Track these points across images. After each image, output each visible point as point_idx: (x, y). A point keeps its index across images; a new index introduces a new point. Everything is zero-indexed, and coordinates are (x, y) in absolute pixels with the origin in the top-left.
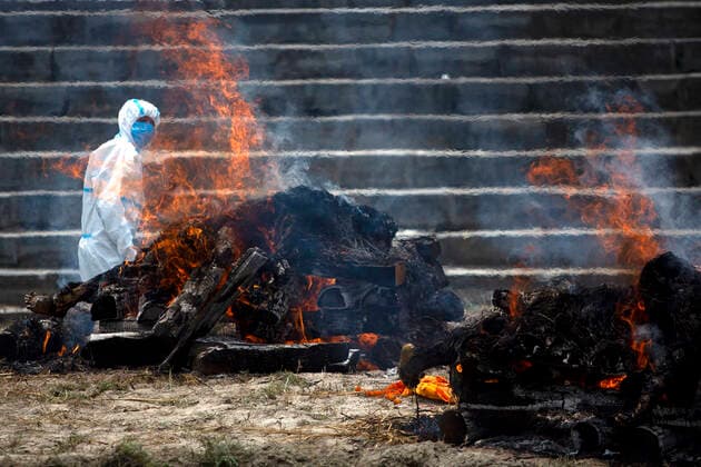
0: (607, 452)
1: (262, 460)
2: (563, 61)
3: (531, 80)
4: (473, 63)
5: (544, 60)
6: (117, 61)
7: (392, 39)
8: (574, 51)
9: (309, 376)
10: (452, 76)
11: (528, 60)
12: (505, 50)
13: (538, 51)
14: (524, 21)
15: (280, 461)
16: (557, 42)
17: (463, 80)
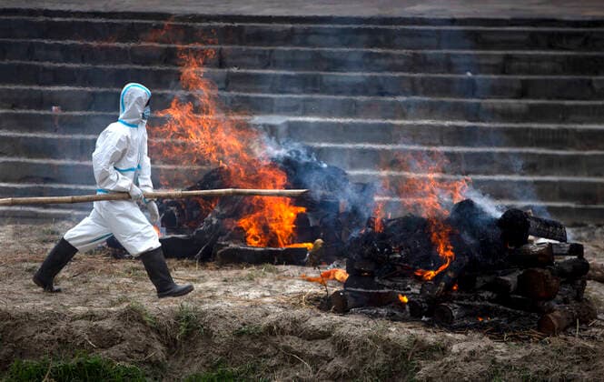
0: (424, 318)
1: (211, 315)
2: (545, 65)
3: (524, 77)
4: (487, 65)
5: (533, 64)
6: (260, 56)
7: (438, 47)
8: (553, 58)
9: (283, 267)
10: (474, 73)
11: (524, 64)
12: (508, 58)
13: (530, 58)
14: (524, 37)
15: (221, 317)
16: (543, 53)
17: (480, 76)
